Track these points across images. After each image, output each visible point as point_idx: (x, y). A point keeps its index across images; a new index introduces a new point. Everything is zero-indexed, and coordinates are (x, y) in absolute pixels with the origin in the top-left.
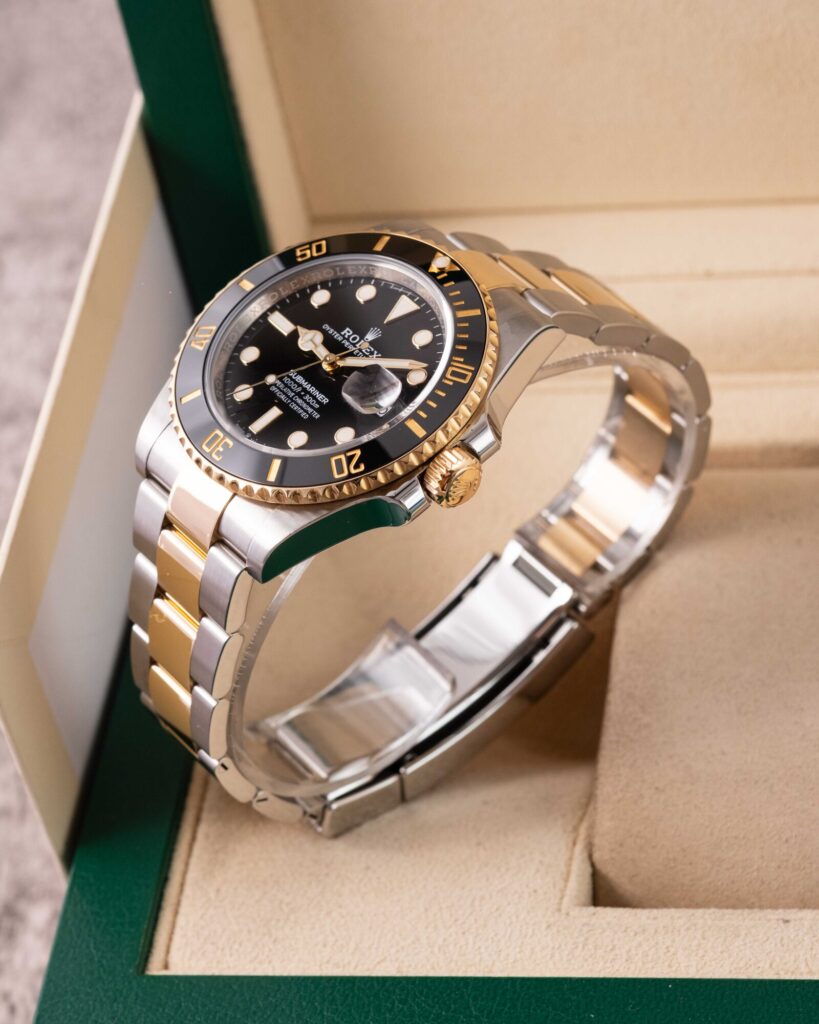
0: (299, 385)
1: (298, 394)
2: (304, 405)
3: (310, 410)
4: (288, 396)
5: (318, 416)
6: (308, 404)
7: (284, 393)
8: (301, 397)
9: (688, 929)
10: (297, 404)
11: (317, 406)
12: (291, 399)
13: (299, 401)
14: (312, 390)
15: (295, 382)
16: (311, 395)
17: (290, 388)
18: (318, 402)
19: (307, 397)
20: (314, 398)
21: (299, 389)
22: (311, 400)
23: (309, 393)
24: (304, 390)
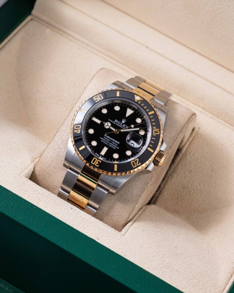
0: (109, 139)
1: (110, 142)
2: (113, 145)
3: (115, 146)
4: (107, 143)
5: (118, 148)
6: (114, 144)
7: (106, 142)
8: (111, 143)
9: (47, 197)
10: (111, 145)
11: (117, 145)
12: (109, 143)
13: (111, 144)
14: (113, 140)
15: (108, 138)
16: (114, 142)
17: (107, 140)
18: (117, 144)
19: (113, 142)
20: (115, 142)
21: (110, 140)
22: (114, 143)
23: (112, 141)
24: (111, 140)
